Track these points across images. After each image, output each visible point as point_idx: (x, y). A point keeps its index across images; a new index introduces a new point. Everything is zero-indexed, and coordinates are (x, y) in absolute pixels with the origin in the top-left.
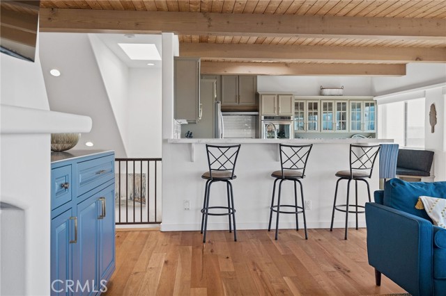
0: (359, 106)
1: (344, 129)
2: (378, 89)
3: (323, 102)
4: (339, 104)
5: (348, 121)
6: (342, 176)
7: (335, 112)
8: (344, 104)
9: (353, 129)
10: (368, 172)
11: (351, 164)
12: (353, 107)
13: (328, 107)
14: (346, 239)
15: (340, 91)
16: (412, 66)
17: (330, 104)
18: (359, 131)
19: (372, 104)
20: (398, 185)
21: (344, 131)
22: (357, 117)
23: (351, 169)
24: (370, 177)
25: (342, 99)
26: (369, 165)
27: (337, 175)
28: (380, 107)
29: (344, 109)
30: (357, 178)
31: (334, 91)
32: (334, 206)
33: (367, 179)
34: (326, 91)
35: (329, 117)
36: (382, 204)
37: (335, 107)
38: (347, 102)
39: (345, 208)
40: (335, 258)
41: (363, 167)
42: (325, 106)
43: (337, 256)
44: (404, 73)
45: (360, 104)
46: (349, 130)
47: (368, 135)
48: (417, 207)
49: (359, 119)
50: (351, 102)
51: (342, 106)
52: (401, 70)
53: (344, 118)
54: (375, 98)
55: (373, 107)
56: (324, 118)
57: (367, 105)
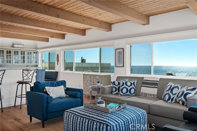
0: (31, 53)
1: (24, 63)
2: (39, 46)
3: (14, 50)
4: (21, 52)
5: (26, 59)
6: (20, 83)
7: (20, 55)
8: (24, 52)
9: (28, 63)
10: (30, 80)
11: (23, 77)
12: (28, 53)
13: (16, 53)
14: (21, 108)
15: (22, 46)
16: (51, 39)
17: (18, 52)
18: (31, 64)
19: (36, 53)
20: (38, 84)
21: (24, 64)
22: (30, 58)
23: (23, 79)
24: (31, 82)
25: (23, 50)
26: (31, 77)
27: (18, 82)
28: (40, 54)
29: (24, 54)
30: (26, 83)
31: (19, 46)
32: (16, 96)
33: (30, 83)
34: (15, 46)
35: (17, 58)
36: (33, 91)
37: (20, 53)
38: (25, 51)
39: (20, 96)
40: (15, 117)
41: (28, 78)
42: (15, 52)
43: (16, 116)
44: (48, 41)
45: (31, 52)
46: (26, 63)
47: (34, 66)
48: (44, 91)
49: (31, 59)
50: (27, 51)
51: (23, 53)
52: (47, 40)
53: (24, 58)
54: (37, 50)
55: (36, 54)
56: (15, 58)
57: (34, 53)
